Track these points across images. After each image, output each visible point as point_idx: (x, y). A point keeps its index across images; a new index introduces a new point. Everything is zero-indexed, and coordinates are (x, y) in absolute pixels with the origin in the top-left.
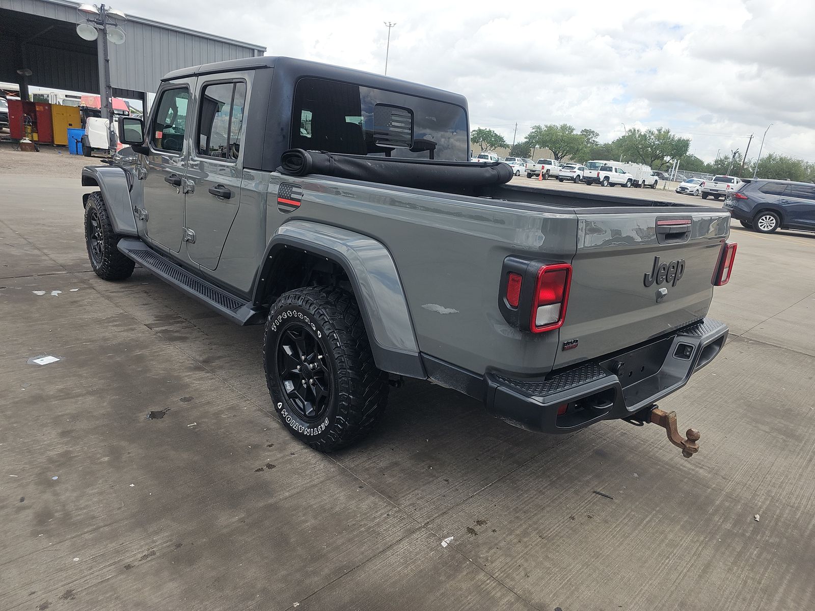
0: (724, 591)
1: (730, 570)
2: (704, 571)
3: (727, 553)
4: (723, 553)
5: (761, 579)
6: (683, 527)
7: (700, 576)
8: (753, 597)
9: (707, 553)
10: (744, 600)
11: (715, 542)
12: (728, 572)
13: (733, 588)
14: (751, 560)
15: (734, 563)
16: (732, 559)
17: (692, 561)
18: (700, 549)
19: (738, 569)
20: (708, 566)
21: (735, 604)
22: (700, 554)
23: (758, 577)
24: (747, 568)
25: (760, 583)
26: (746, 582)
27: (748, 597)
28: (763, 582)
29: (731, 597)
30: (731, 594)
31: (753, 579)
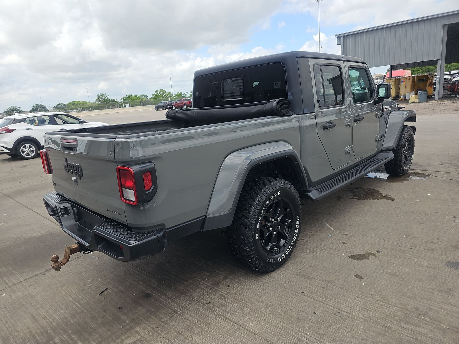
0: (19, 321)
1: (28, 328)
2: (34, 318)
3: (38, 331)
4: (39, 329)
5: (14, 340)
6: (66, 318)
7: (32, 315)
8: (8, 331)
9: (44, 323)
10: (10, 327)
11: (49, 329)
12: (28, 327)
13: (18, 325)
14: (27, 340)
15: (31, 332)
16: (33, 332)
17: (42, 315)
18: (48, 321)
19: (26, 332)
20: (35, 319)
21: (11, 323)
22: (45, 320)
23: (16, 338)
24: (24, 336)
25: (12, 338)
26: (17, 332)
27: (10, 329)
28: (12, 340)
29: (15, 323)
30: (16, 323)
31: (17, 336)
